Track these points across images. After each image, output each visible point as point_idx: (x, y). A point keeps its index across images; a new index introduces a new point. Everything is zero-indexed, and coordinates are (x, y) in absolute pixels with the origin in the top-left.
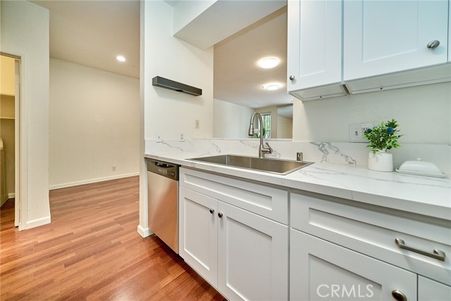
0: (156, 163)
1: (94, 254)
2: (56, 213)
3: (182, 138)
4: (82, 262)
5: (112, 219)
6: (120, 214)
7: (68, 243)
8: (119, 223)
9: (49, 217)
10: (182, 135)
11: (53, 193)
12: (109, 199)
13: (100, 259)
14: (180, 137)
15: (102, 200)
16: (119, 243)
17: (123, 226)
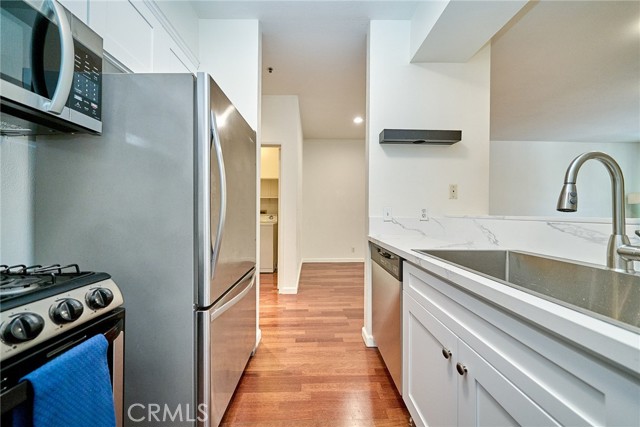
0: (379, 250)
1: (319, 341)
2: (302, 285)
3: (424, 216)
4: (308, 344)
5: (340, 309)
6: (349, 305)
7: (302, 318)
8: (346, 316)
9: (296, 288)
10: (424, 211)
11: (305, 266)
12: (344, 284)
13: (321, 349)
14: (421, 213)
15: (337, 284)
16: (341, 340)
17: (349, 321)
